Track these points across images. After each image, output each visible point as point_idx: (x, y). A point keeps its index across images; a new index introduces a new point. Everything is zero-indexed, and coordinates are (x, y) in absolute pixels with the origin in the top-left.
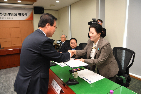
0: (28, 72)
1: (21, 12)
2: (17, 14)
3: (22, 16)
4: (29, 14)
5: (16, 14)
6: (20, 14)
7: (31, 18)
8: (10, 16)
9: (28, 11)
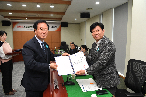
1: (53, 25)
2: (50, 27)
4: (58, 27)
6: (52, 27)
7: (59, 30)
9: (57, 25)
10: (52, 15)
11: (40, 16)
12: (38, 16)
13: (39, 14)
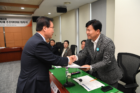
0: (25, 74)
1: (23, 20)
2: (20, 22)
3: (23, 23)
4: (29, 22)
5: (18, 22)
6: (22, 22)
7: (31, 25)
8: (14, 24)
9: (28, 19)
10: (23, 8)
11: (7, 9)
12: (5, 9)
13: (6, 7)
